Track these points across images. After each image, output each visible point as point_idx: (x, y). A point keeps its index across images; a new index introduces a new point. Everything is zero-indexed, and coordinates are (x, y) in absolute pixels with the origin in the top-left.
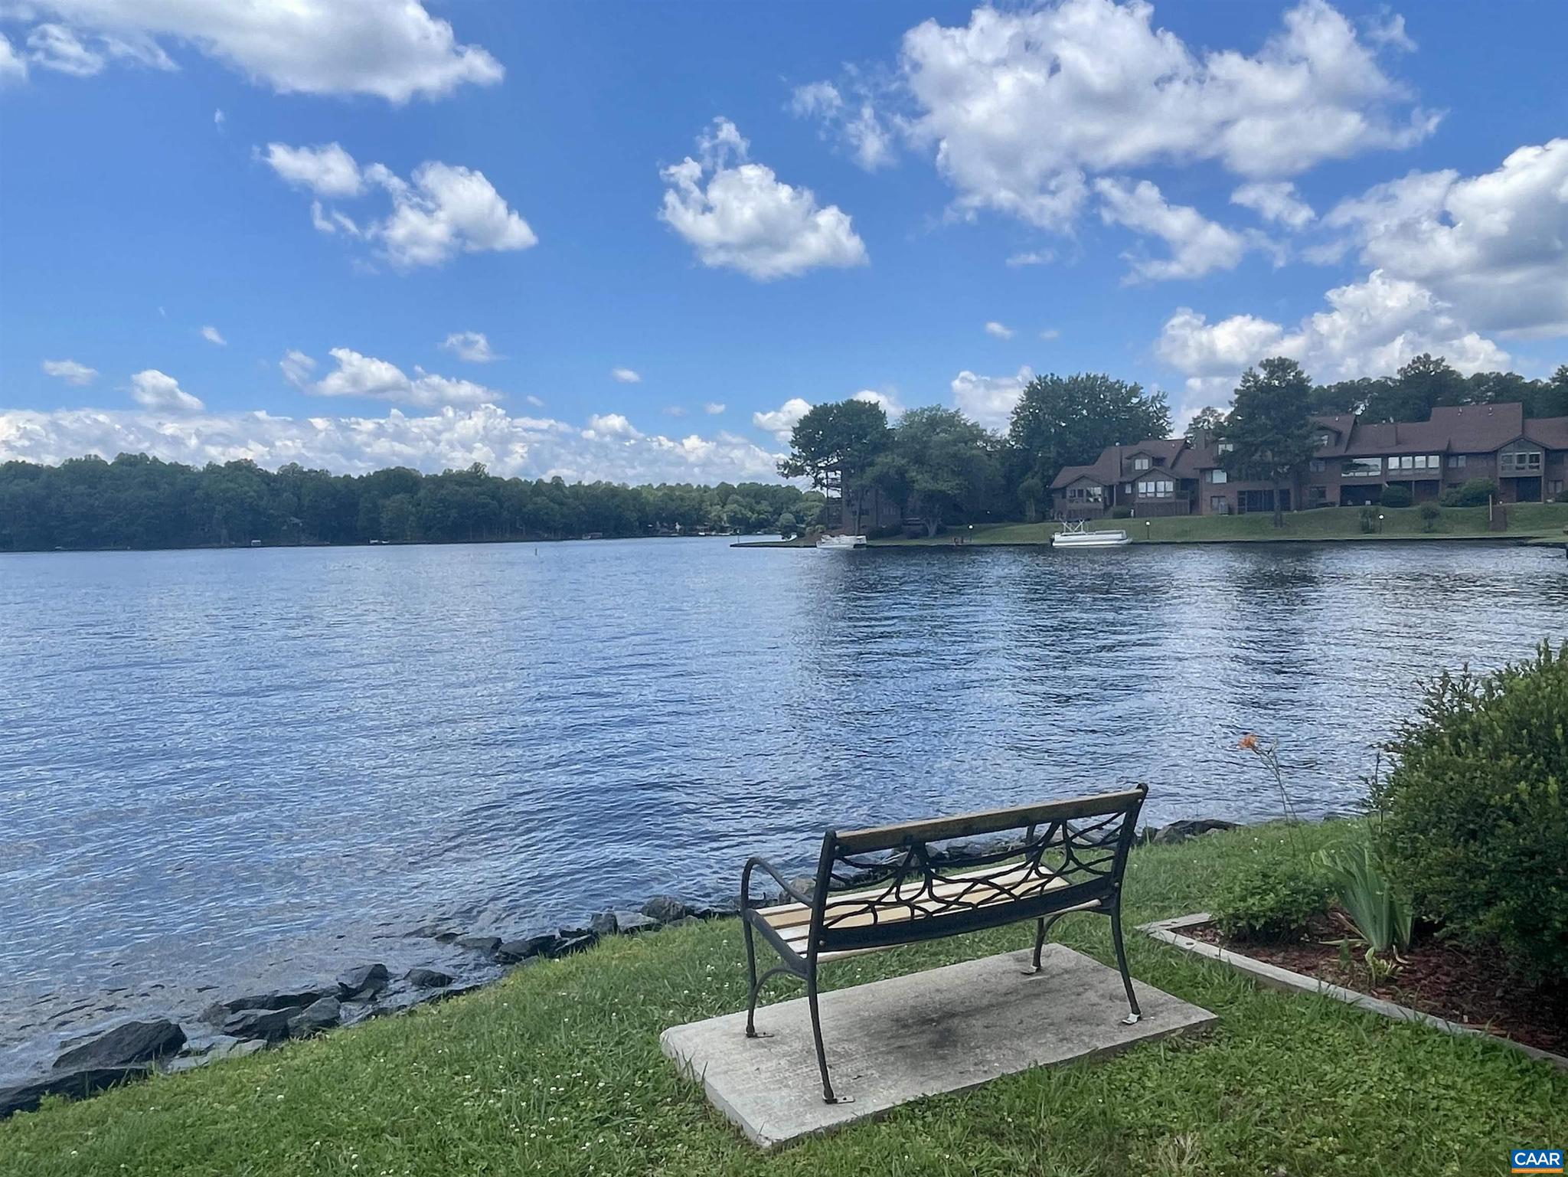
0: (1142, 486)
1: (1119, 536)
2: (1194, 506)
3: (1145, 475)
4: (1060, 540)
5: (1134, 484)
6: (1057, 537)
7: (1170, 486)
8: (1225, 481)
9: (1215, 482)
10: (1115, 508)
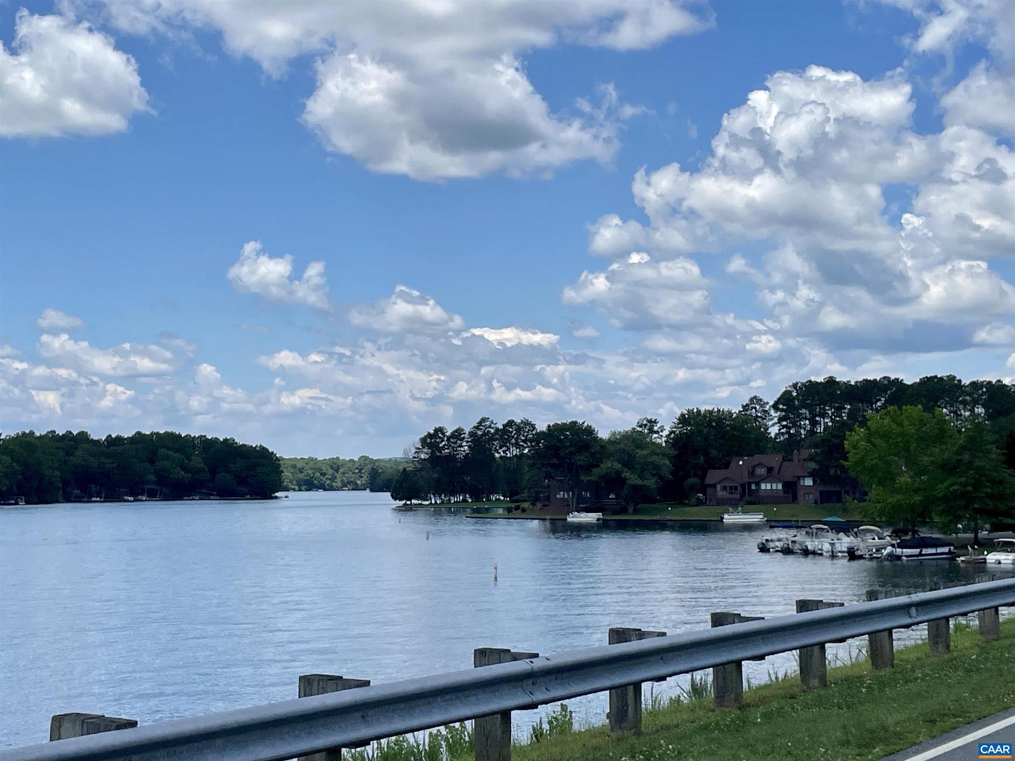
0: (763, 486)
1: (761, 517)
2: (795, 499)
3: (764, 480)
4: (728, 519)
5: (758, 484)
6: (726, 516)
7: (780, 487)
8: (812, 484)
9: (806, 484)
10: (747, 498)
